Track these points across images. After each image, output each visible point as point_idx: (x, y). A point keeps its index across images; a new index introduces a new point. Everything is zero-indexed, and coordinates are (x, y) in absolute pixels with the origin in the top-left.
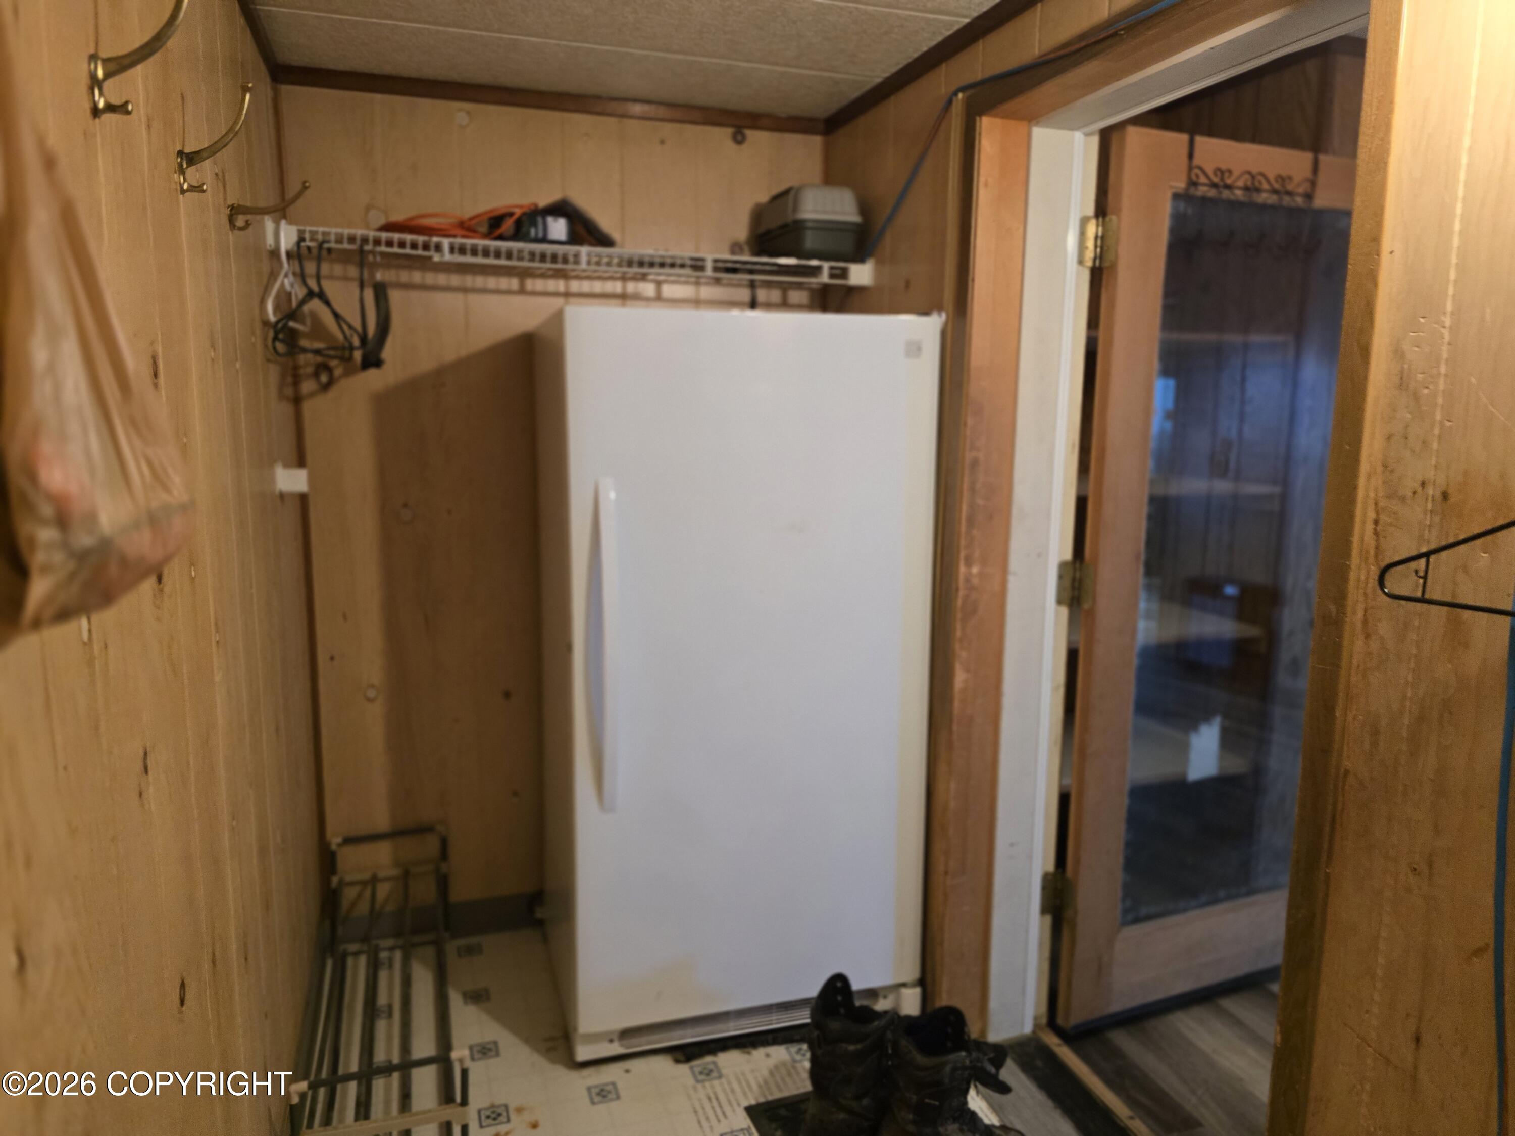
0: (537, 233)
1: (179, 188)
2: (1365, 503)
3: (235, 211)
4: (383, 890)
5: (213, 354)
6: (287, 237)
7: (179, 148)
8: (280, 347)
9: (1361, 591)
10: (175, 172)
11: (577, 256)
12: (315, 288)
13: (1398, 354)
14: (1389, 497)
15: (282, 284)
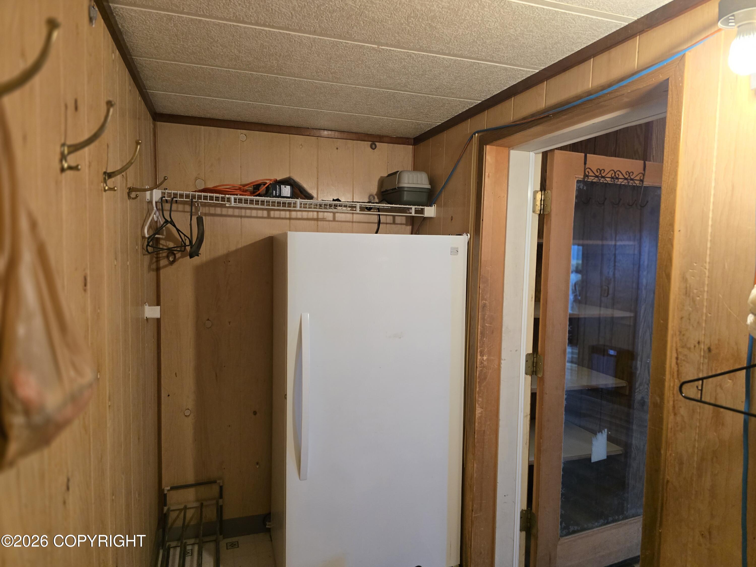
0: (276, 193)
1: (103, 189)
2: (671, 350)
3: (131, 190)
4: (190, 514)
5: (116, 262)
6: (157, 195)
7: (104, 170)
8: (150, 249)
9: (671, 392)
10: (102, 182)
11: (295, 203)
12: (169, 220)
13: (684, 279)
14: (683, 347)
15: (153, 217)
